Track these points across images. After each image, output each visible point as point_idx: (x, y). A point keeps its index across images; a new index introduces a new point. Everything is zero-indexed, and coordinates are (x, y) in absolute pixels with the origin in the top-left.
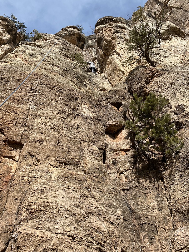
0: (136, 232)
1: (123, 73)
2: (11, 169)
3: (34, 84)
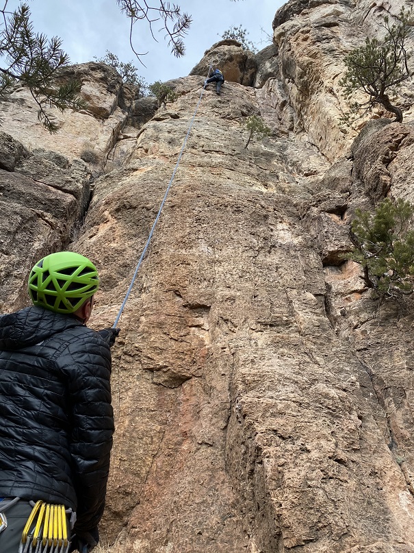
0: (380, 400)
1: (344, 132)
2: (202, 341)
3: (196, 208)
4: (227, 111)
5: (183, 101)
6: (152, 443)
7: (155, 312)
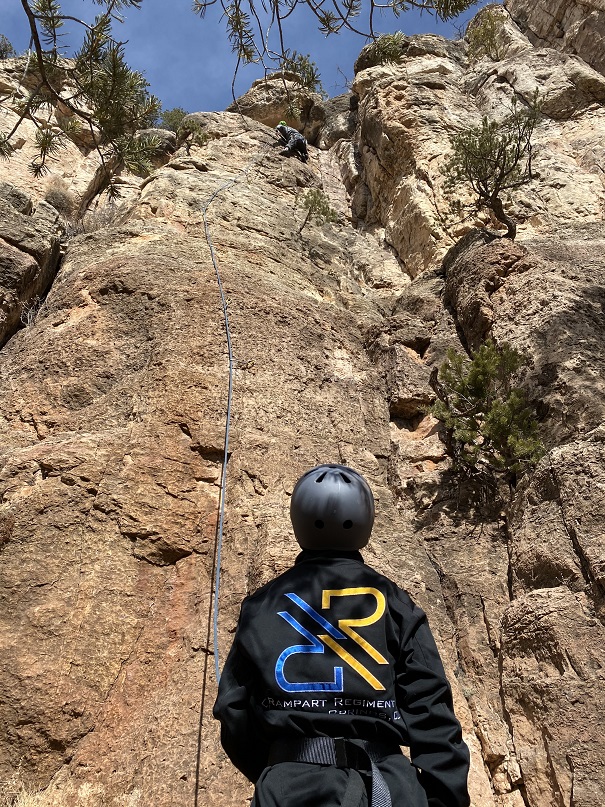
0: (448, 609)
1: (437, 236)
2: (214, 501)
4: (278, 174)
5: (215, 148)
6: (123, 641)
7: (148, 451)
